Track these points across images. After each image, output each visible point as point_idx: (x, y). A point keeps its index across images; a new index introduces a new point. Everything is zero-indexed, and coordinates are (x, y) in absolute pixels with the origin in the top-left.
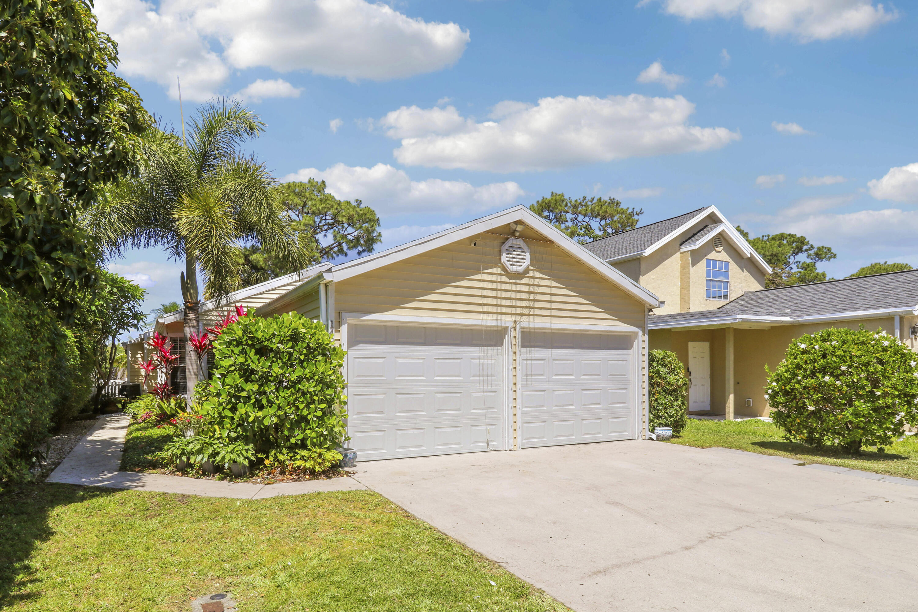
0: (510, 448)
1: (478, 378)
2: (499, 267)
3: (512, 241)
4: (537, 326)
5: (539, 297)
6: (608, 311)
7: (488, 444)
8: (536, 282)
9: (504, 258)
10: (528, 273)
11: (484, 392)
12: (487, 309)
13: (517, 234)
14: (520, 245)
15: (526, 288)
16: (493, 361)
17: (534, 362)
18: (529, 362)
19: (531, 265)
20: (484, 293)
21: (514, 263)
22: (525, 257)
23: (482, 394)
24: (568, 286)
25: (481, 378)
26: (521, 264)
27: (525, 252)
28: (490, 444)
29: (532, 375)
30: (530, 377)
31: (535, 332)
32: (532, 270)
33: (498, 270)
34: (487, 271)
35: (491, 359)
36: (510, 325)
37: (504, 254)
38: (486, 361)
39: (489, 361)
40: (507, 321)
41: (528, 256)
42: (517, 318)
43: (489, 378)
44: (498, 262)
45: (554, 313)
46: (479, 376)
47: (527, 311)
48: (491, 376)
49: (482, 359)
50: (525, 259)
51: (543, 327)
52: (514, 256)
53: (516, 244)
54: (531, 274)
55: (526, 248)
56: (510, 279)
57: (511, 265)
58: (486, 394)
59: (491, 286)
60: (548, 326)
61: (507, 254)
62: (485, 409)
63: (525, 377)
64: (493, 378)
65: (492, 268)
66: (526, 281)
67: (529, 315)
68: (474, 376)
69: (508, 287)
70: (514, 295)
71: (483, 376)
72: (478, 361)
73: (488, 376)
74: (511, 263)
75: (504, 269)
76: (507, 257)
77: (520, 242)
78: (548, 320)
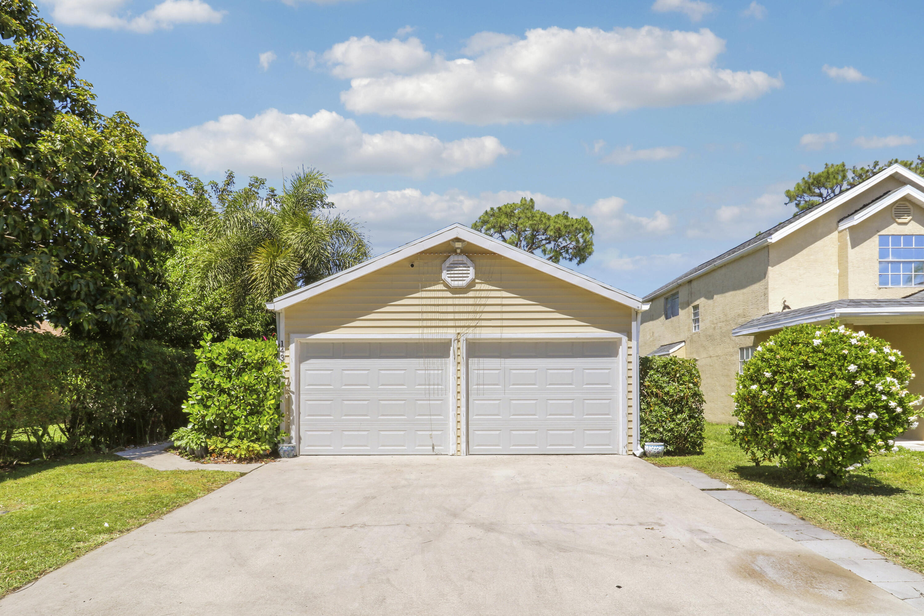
0: (453, 453)
1: (424, 387)
2: (442, 283)
3: (453, 258)
4: (483, 336)
5: (487, 309)
6: (577, 317)
7: (433, 448)
8: (483, 294)
9: (445, 275)
10: (475, 286)
11: (429, 400)
12: (429, 323)
13: (459, 251)
14: (463, 261)
15: (471, 301)
16: (440, 372)
17: (486, 372)
18: (481, 372)
19: (477, 277)
20: (425, 309)
21: (456, 279)
22: (468, 272)
23: (428, 402)
24: (523, 296)
25: (427, 387)
26: (464, 279)
27: (469, 267)
28: (435, 448)
29: (484, 385)
30: (482, 387)
31: (479, 343)
32: (478, 283)
33: (441, 287)
34: (429, 288)
35: (438, 370)
36: (453, 337)
37: (444, 272)
38: (432, 372)
39: (436, 372)
40: (450, 334)
41: (472, 270)
42: (459, 330)
43: (436, 387)
44: (438, 280)
45: (506, 323)
46: (425, 385)
47: (473, 323)
48: (438, 385)
49: (428, 370)
50: (469, 274)
51: (488, 337)
52: (455, 272)
53: (458, 261)
54: (478, 287)
55: (469, 263)
56: (453, 294)
57: (452, 280)
58: (432, 402)
59: (433, 302)
60: (498, 336)
61: (448, 271)
62: (430, 415)
63: (476, 387)
64: (440, 387)
65: (434, 285)
66: (471, 294)
67: (475, 327)
68: (419, 385)
69: (450, 301)
70: (457, 309)
71: (429, 385)
72: (423, 372)
73: (434, 385)
74: (453, 279)
75: (446, 285)
76: (448, 274)
77: (463, 258)
78: (498, 330)
